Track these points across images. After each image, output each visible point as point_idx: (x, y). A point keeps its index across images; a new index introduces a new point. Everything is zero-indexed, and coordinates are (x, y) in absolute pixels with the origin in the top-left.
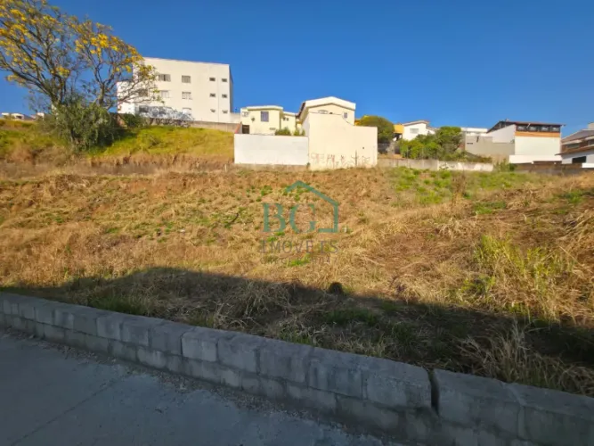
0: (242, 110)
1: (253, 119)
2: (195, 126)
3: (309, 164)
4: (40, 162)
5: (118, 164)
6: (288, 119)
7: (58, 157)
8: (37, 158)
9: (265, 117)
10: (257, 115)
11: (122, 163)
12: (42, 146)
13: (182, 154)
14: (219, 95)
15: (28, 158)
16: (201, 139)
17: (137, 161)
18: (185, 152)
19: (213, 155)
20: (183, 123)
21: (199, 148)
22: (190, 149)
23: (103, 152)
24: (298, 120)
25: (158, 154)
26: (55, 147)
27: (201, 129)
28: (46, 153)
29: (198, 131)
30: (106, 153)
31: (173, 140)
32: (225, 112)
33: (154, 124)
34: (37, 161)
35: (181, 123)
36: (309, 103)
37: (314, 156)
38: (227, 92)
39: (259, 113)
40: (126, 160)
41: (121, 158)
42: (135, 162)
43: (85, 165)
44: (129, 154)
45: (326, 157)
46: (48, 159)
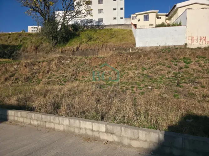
0: (132, 16)
1: (139, 20)
2: (107, 28)
3: (186, 44)
4: (39, 52)
5: (73, 51)
6: (160, 18)
7: (47, 48)
8: (38, 50)
9: (146, 18)
10: (142, 17)
11: (75, 50)
12: (38, 44)
13: (106, 44)
14: (118, 9)
15: (34, 50)
16: (113, 35)
17: (83, 49)
18: (107, 42)
19: (123, 42)
20: (100, 27)
21: (114, 39)
22: (109, 40)
23: (66, 45)
24: (167, 18)
25: (94, 44)
26: (44, 44)
27: (111, 29)
28: (40, 47)
29: (110, 30)
30: (67, 45)
31: (98, 36)
32: (122, 18)
33: (85, 29)
34: (37, 51)
35: (99, 26)
36: (178, 5)
37: (190, 38)
38: (123, 6)
39: (143, 16)
40: (77, 49)
41: (75, 48)
42: (81, 49)
43: (58, 52)
44: (79, 45)
45: (199, 38)
46: (42, 50)
